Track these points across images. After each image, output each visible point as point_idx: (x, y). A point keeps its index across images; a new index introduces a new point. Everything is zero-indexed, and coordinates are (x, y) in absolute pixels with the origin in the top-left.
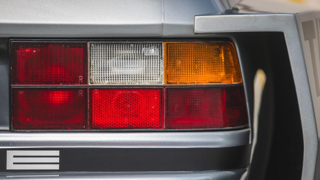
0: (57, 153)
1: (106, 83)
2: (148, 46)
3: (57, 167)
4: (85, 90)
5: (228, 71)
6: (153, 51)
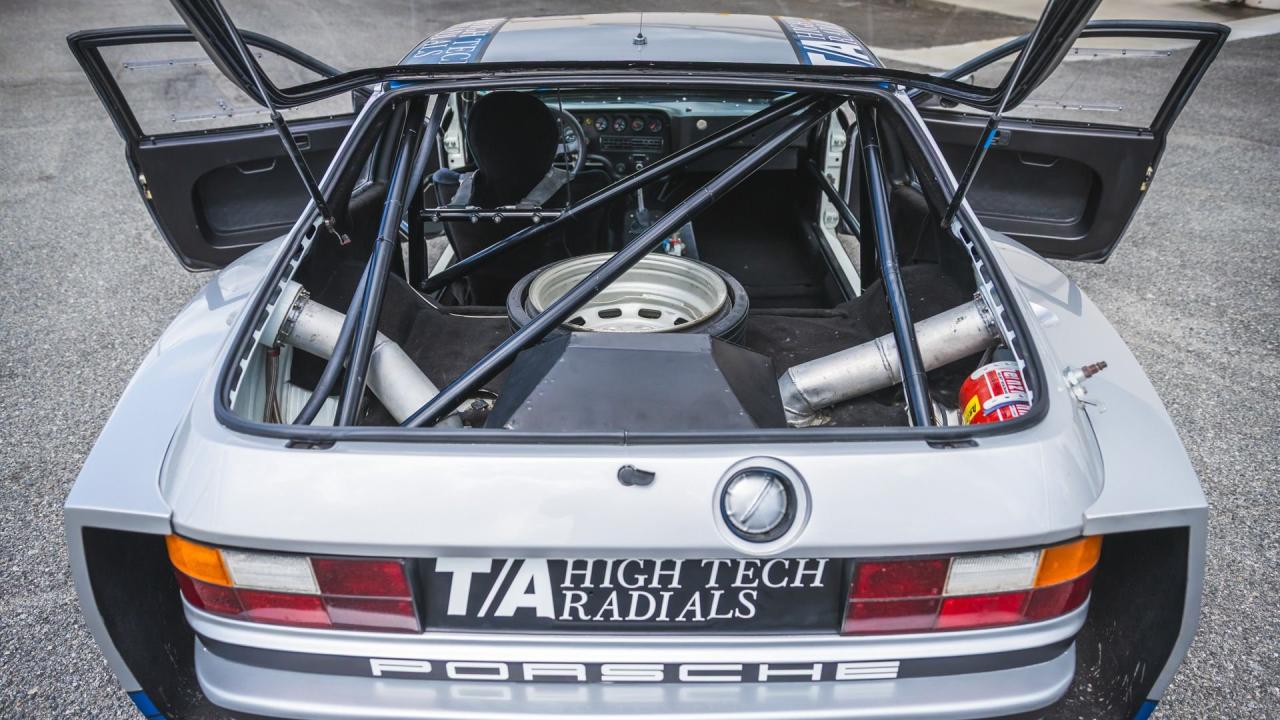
0: (896, 663)
3: (894, 676)
4: (938, 600)
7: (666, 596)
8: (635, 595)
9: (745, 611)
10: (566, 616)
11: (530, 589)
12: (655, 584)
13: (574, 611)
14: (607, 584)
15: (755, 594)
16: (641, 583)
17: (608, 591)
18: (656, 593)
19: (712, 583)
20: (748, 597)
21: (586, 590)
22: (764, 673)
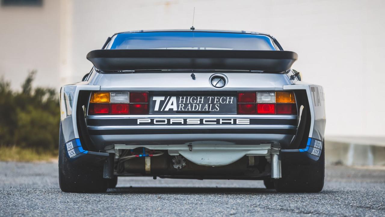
0: (249, 120)
1: (261, 102)
2: (272, 93)
3: (249, 123)
4: (256, 104)
5: (292, 99)
6: (273, 94)
7: (200, 105)
8: (194, 105)
9: (217, 109)
10: (180, 110)
11: (172, 104)
12: (198, 102)
13: (181, 108)
14: (188, 102)
15: (219, 105)
16: (195, 102)
17: (189, 104)
18: (198, 105)
19: (210, 102)
20: (217, 106)
21: (184, 104)
22: (221, 121)
